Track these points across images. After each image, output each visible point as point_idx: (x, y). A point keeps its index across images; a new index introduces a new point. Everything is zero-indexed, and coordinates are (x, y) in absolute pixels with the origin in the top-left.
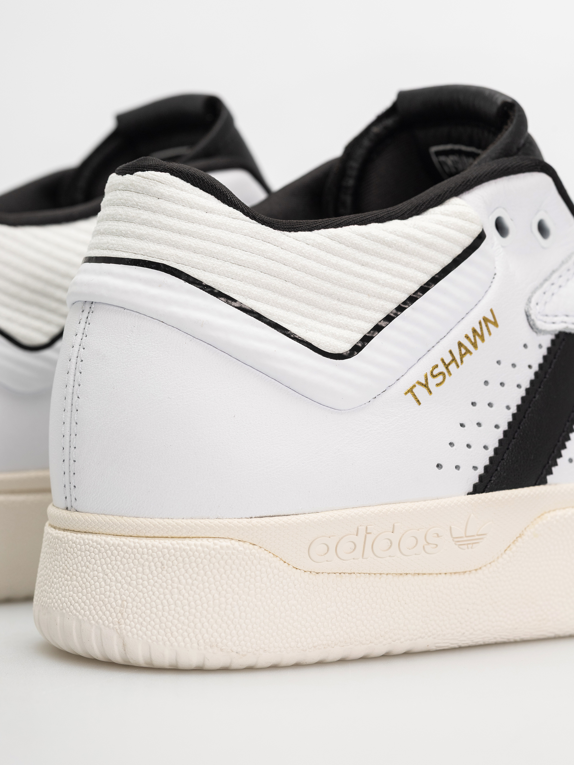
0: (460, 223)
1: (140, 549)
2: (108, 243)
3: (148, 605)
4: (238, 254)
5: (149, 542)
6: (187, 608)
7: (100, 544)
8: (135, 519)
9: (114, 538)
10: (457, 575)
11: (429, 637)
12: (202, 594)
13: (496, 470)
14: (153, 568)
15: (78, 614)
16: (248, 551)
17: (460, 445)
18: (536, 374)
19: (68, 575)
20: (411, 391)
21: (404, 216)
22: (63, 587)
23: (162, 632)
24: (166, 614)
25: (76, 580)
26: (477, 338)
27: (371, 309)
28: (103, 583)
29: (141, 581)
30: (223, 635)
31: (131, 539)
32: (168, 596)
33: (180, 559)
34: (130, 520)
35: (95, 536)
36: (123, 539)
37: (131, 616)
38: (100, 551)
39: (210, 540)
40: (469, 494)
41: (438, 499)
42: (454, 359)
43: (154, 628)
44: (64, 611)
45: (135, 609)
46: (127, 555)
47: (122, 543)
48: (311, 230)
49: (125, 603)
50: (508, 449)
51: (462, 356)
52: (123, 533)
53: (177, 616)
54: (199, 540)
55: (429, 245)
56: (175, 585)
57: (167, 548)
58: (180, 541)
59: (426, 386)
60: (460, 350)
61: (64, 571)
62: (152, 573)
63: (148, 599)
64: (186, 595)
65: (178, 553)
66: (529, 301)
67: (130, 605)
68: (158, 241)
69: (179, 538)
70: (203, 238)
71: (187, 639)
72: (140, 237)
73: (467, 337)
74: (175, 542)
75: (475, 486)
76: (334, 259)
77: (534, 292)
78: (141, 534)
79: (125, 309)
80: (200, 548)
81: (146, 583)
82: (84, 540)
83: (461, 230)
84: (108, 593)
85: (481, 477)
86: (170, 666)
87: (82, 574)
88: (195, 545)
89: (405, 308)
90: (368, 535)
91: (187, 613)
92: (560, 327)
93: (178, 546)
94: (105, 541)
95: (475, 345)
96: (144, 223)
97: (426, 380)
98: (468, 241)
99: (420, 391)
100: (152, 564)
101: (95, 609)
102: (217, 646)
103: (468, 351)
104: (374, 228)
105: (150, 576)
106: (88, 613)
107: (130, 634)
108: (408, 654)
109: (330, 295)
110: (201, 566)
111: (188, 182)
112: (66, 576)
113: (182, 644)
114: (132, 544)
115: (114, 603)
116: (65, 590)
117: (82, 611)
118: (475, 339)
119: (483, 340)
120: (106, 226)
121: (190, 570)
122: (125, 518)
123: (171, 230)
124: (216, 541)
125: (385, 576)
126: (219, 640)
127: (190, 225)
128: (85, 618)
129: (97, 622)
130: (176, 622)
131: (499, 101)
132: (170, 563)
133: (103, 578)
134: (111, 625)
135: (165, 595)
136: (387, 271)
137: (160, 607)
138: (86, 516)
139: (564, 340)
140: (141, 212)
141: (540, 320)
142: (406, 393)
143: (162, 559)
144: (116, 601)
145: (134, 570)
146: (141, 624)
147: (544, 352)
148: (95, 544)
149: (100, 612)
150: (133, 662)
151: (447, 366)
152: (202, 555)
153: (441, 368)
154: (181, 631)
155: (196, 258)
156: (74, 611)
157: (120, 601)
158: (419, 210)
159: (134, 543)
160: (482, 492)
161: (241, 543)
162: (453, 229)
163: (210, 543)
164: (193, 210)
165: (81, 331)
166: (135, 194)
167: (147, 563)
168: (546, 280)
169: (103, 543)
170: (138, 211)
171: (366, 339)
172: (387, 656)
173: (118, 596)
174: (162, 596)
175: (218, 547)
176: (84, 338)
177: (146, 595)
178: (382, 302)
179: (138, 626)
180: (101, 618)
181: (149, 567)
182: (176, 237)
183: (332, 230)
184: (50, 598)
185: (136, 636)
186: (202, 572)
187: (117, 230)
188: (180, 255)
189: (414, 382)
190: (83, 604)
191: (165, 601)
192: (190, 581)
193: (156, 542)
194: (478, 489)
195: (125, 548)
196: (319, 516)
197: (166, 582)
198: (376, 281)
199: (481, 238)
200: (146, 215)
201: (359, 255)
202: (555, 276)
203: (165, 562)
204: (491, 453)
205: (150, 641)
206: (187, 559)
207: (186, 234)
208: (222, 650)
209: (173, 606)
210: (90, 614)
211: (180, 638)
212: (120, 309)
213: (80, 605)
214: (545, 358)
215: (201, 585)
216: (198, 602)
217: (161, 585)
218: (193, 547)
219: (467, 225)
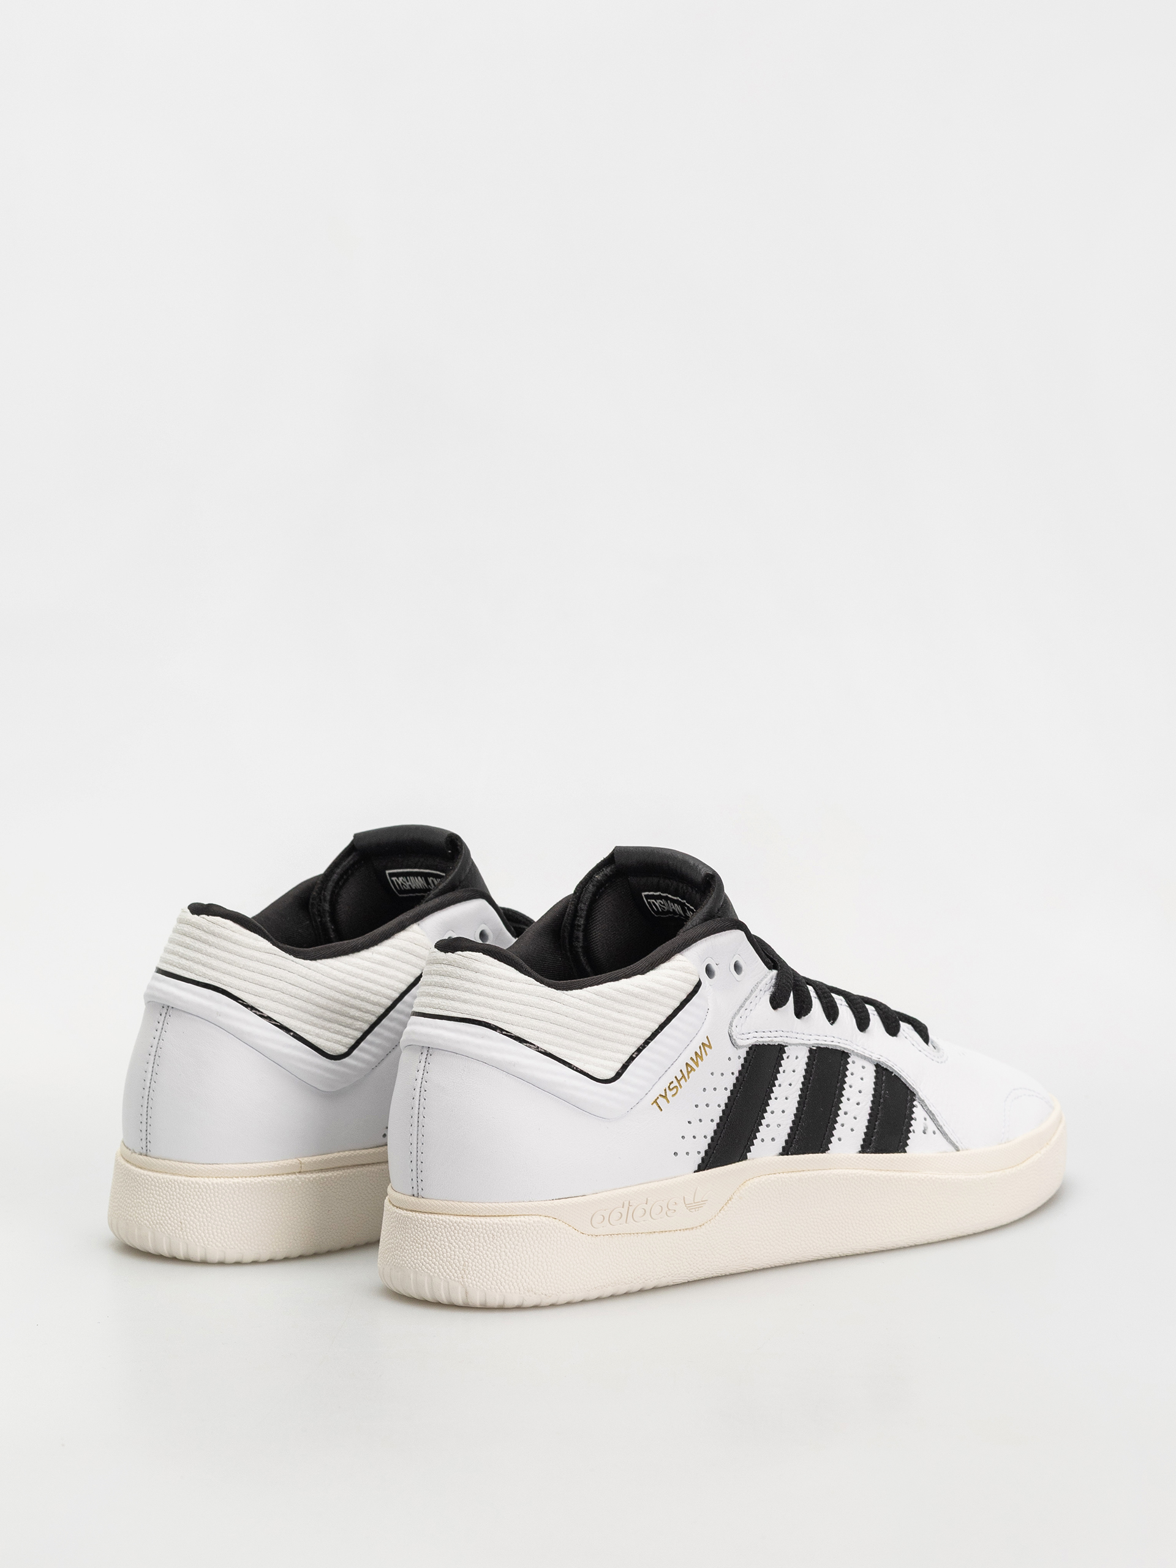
0: (684, 975)
1: (477, 1225)
2: (439, 1004)
3: (484, 1265)
4: (534, 1011)
5: (483, 1220)
6: (511, 1265)
7: (445, 1222)
8: (471, 1204)
9: (455, 1217)
10: (688, 1230)
11: (669, 1276)
12: (522, 1255)
13: (713, 1153)
14: (487, 1238)
15: (429, 1272)
16: (552, 1224)
17: (689, 1137)
18: (737, 1078)
19: (419, 1244)
20: (655, 1101)
21: (643, 972)
22: (415, 1253)
23: (494, 1282)
24: (497, 1270)
25: (427, 1248)
26: (698, 1058)
27: (626, 1044)
28: (449, 1250)
29: (478, 1247)
30: (536, 1283)
31: (469, 1218)
32: (498, 1258)
33: (506, 1231)
34: (467, 1205)
35: (440, 1216)
36: (463, 1218)
37: (471, 1272)
38: (445, 1227)
39: (526, 1217)
40: (695, 1172)
41: (675, 1177)
42: (683, 1076)
43: (488, 1280)
44: (417, 1270)
45: (474, 1267)
46: (467, 1230)
47: (462, 1221)
48: (581, 989)
49: (467, 1263)
50: (720, 1136)
51: (688, 1073)
52: (462, 1214)
53: (504, 1271)
54: (518, 1217)
55: (663, 994)
56: (503, 1250)
57: (496, 1224)
58: (505, 1218)
59: (665, 1097)
60: (687, 1069)
61: (415, 1241)
62: (486, 1241)
63: (483, 1260)
64: (511, 1256)
65: (504, 1227)
66: (731, 1025)
67: (470, 1264)
68: (478, 1004)
69: (504, 1216)
70: (509, 1001)
71: (512, 1287)
72: (465, 1001)
73: (692, 1059)
74: (501, 1219)
75: (699, 1166)
76: (600, 1010)
77: (733, 1018)
78: (476, 1215)
79: (457, 1054)
80: (519, 1223)
81: (481, 1249)
82: (431, 1219)
83: (685, 981)
84: (453, 1257)
85: (703, 1159)
86: (481, 1305)
87: (432, 1243)
88: (516, 1221)
89: (649, 1043)
90: (630, 1207)
91: (511, 1269)
92: (752, 1042)
93: (504, 1222)
94: (449, 1219)
95: (697, 1065)
96: (467, 990)
97: (666, 1093)
98: (690, 988)
99: (661, 1101)
100: (486, 1235)
101: (443, 1268)
102: (532, 1291)
103: (693, 1069)
104: (624, 983)
105: (485, 1244)
106: (438, 1271)
107: (471, 1285)
108: (655, 1289)
109: (598, 1037)
110: (521, 1235)
111: (495, 959)
112: (417, 1245)
113: (509, 1290)
114: (471, 1222)
115: (458, 1264)
116: (417, 1255)
117: (433, 1270)
118: (697, 1059)
119: (702, 1060)
120: (435, 991)
121: (513, 1239)
122: (463, 1203)
123: (487, 995)
124: (530, 1217)
125: (640, 1234)
126: (533, 1286)
127: (501, 991)
128: (436, 1275)
129: (445, 1277)
130: (504, 1275)
131: (703, 872)
132: (499, 1234)
133: (448, 1246)
134: (457, 1279)
135: (496, 1257)
136: (636, 1015)
137: (493, 1265)
138: (432, 1202)
139: (755, 1050)
140: (464, 982)
141: (739, 1038)
142: (653, 1104)
143: (493, 1231)
144: (459, 1262)
145: (473, 1240)
146: (479, 1277)
147: (742, 1061)
148: (441, 1222)
149: (447, 1270)
150: (471, 1304)
151: (678, 1081)
152: (521, 1228)
153: (675, 1083)
154: (507, 1282)
155: (507, 1016)
156: (426, 1270)
157: (463, 1262)
158: (653, 966)
159: (472, 1221)
160: (704, 1170)
161: (547, 1218)
162: (679, 980)
163: (526, 1219)
164: (501, 980)
165: (422, 1068)
166: (458, 969)
167: (482, 1235)
168: (741, 1007)
169: (448, 1221)
170: (461, 982)
171: (625, 1067)
172: (641, 1291)
173: (461, 1259)
174: (494, 1258)
175: (532, 1222)
176: (425, 1073)
177: (482, 1257)
178: (634, 1039)
179: (477, 1279)
180: (448, 1274)
181: (484, 1238)
182: (491, 1001)
183: (595, 987)
184: (403, 1260)
185: (475, 1286)
186: (521, 1240)
187: (445, 995)
188: (495, 1015)
189: (658, 1095)
190: (433, 1265)
191: (496, 1261)
192: (513, 1246)
193: (488, 1220)
194: (701, 1168)
195: (465, 1224)
196: (598, 1196)
197: (496, 1248)
198: (629, 1024)
199: (699, 985)
200: (467, 985)
201: (616, 1005)
202: (748, 1003)
203: (495, 1233)
204: (709, 1140)
205: (485, 1289)
206: (510, 1231)
207: (498, 998)
208: (535, 1294)
209: (502, 1265)
210: (440, 1272)
211: (507, 1287)
212: (453, 1054)
213: (430, 1265)
214: (743, 1065)
215: (521, 1249)
216: (519, 1261)
217: (492, 1250)
218: (515, 1222)
219: (689, 976)
